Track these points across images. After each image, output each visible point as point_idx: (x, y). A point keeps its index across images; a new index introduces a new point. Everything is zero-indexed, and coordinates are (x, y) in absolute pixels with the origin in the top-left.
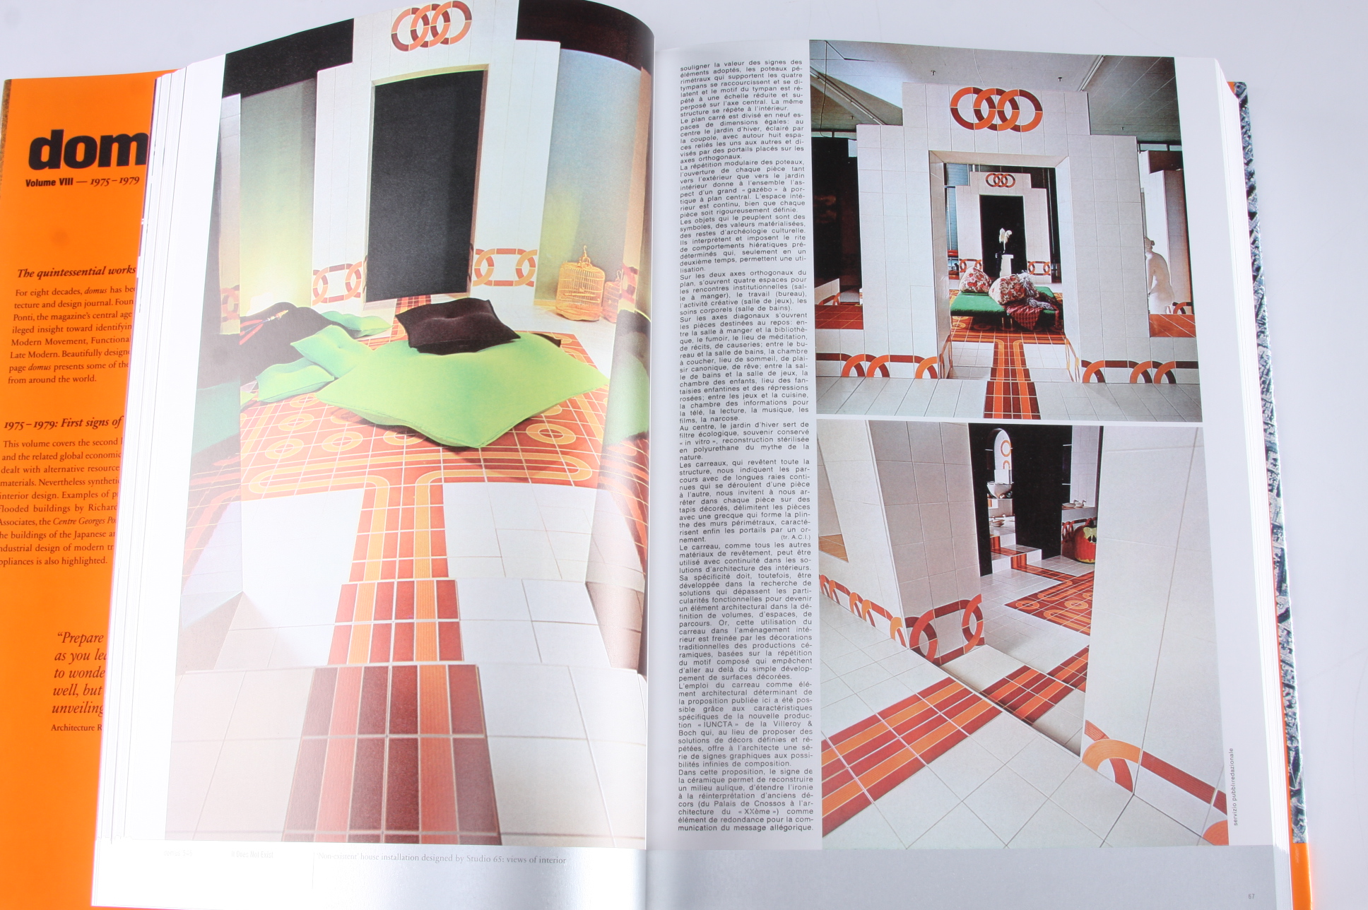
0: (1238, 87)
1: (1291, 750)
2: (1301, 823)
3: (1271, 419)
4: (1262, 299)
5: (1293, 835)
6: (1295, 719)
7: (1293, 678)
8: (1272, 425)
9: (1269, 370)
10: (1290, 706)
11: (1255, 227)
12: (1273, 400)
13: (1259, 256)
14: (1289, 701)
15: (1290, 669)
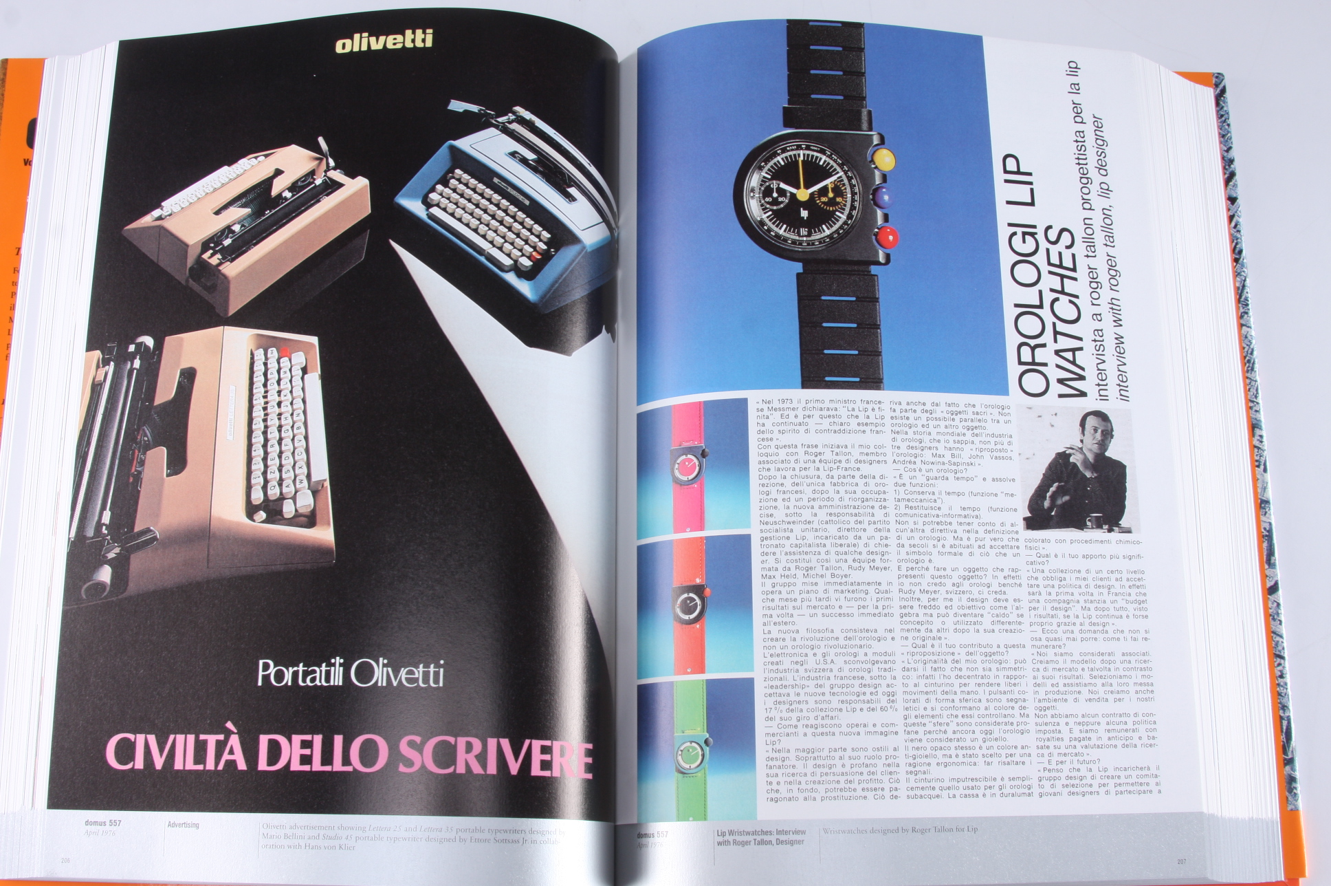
0: (1217, 77)
1: (1284, 719)
2: (1295, 791)
3: (1256, 397)
4: (1245, 281)
5: (1287, 803)
6: (1287, 689)
7: (1283, 649)
8: (1258, 403)
9: (1253, 350)
10: (1281, 676)
11: (1236, 212)
12: (1258, 378)
13: (1241, 239)
14: (1281, 671)
15: (1281, 640)
